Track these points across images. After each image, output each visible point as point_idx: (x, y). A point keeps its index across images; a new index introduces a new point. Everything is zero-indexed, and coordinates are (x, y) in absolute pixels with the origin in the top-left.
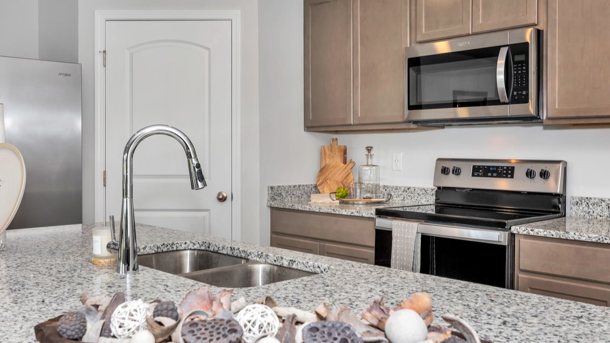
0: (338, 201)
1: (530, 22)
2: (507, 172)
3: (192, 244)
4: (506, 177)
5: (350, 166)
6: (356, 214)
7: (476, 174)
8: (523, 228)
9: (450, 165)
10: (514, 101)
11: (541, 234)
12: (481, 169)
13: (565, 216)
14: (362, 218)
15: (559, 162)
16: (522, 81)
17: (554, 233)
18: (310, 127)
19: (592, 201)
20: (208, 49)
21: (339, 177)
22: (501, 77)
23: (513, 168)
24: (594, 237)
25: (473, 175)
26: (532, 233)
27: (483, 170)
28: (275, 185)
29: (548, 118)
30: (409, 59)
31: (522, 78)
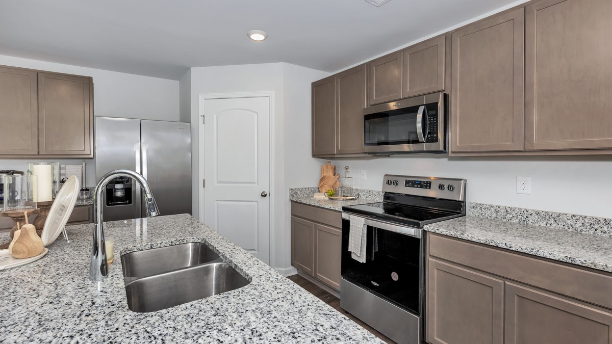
0: (328, 198)
1: (440, 89)
2: (427, 185)
3: (197, 239)
4: (426, 188)
5: (337, 177)
6: (333, 208)
7: (407, 185)
8: (432, 228)
9: (392, 179)
10: (428, 141)
11: (444, 233)
12: (411, 182)
13: (465, 215)
14: (336, 211)
15: (461, 180)
16: (434, 127)
17: (452, 233)
18: (315, 155)
19: (484, 206)
20: (257, 113)
21: (331, 182)
22: (419, 125)
23: (430, 182)
24: (482, 239)
25: (406, 186)
26: (437, 232)
27: (411, 183)
28: (293, 187)
29: (452, 152)
30: (365, 116)
31: (434, 126)
